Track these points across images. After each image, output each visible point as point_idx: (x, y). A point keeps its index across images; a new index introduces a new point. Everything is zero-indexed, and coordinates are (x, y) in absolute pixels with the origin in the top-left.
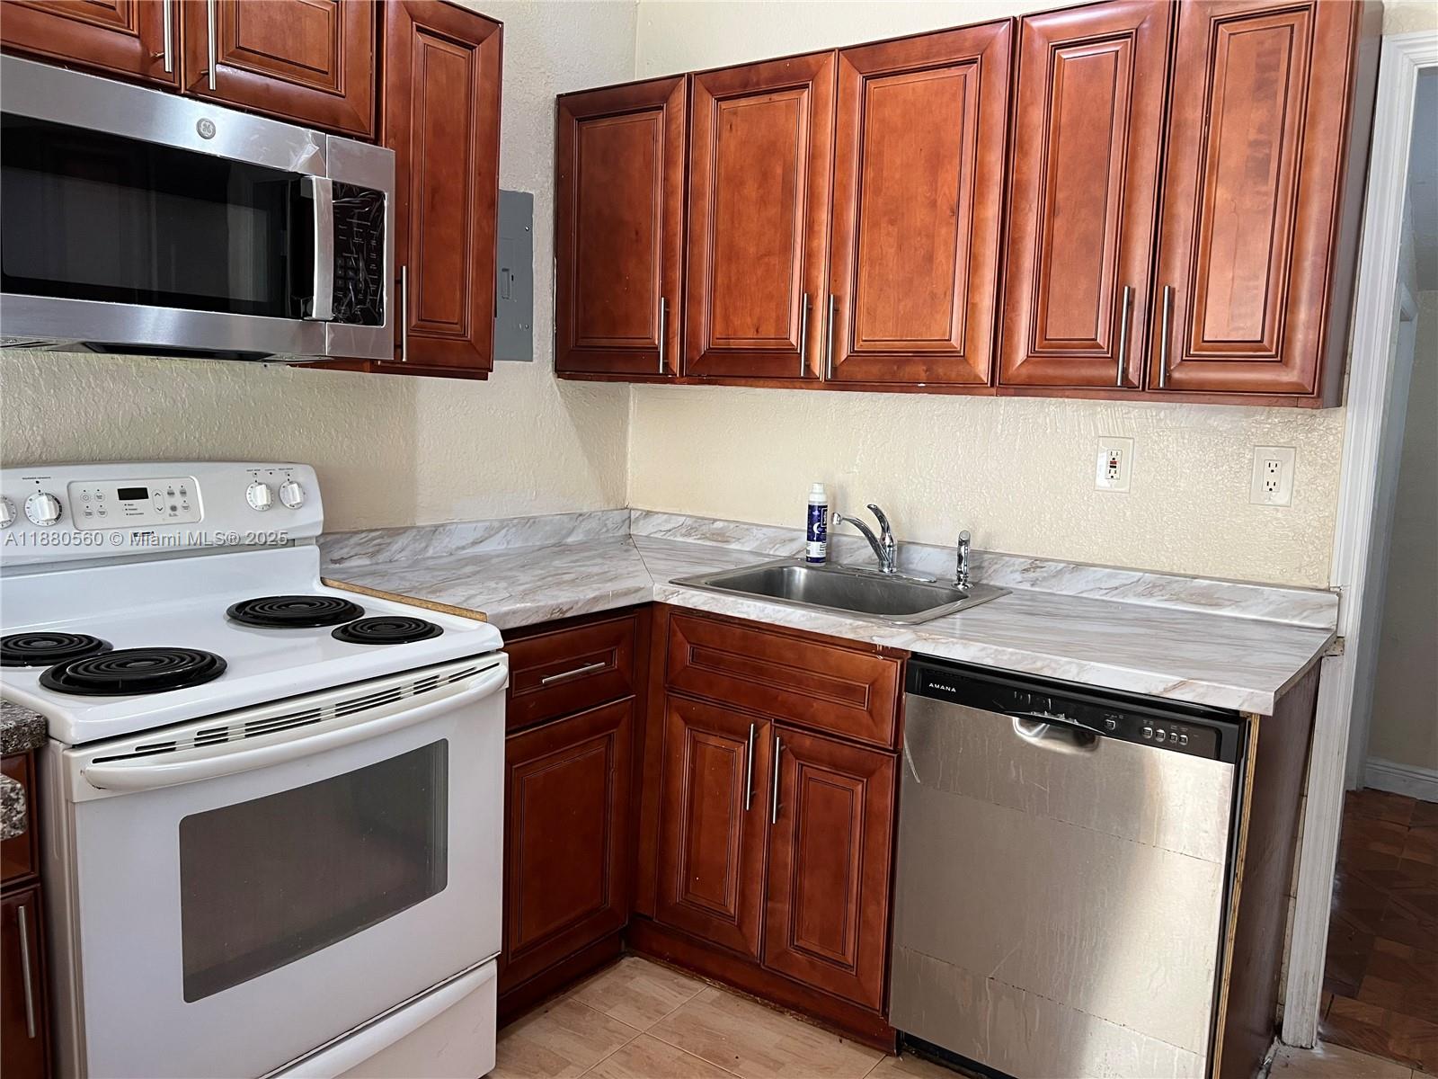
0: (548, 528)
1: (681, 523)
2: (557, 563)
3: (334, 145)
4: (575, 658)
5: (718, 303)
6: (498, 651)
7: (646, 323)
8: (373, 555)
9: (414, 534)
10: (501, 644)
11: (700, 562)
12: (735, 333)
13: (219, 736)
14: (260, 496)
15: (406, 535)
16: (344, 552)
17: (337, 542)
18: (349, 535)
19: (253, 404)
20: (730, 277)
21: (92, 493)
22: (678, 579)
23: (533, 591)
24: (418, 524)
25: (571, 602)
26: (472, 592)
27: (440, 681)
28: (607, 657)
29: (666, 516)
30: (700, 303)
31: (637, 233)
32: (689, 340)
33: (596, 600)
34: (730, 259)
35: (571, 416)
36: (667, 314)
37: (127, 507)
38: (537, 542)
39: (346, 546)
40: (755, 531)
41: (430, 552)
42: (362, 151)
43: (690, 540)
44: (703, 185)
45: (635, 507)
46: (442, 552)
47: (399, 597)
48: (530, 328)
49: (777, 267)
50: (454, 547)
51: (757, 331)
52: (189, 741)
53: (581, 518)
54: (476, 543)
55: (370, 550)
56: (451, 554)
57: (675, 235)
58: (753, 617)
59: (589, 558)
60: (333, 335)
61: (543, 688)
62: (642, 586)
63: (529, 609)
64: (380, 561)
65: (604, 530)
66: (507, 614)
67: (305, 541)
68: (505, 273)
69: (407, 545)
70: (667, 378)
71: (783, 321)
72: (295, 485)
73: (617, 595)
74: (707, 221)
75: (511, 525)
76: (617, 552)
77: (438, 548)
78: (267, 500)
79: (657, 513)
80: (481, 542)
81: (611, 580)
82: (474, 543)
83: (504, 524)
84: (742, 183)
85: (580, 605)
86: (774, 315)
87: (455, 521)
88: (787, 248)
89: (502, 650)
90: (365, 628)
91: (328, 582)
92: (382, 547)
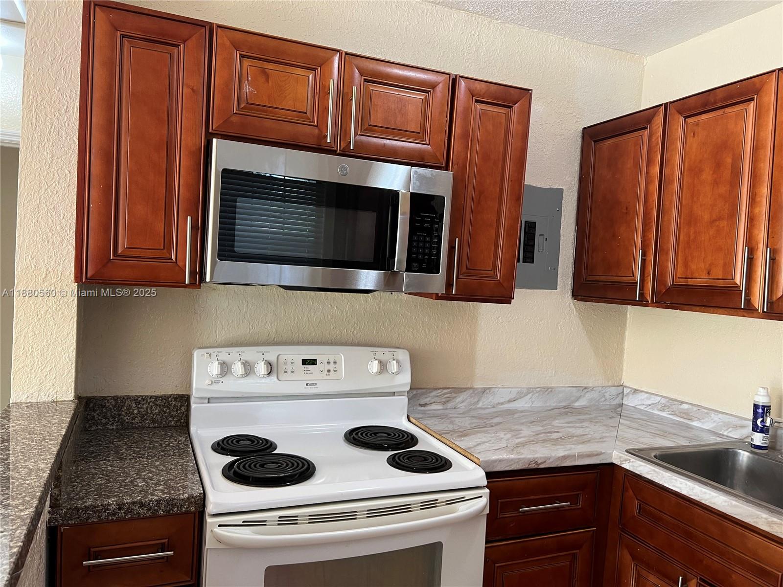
0: (561, 395)
1: (657, 401)
2: (556, 423)
3: (416, 173)
4: (547, 496)
5: (680, 254)
6: (484, 487)
7: (630, 266)
8: (444, 403)
9: (471, 392)
10: (485, 482)
11: (664, 435)
12: (692, 275)
13: (291, 521)
14: (374, 367)
15: (465, 393)
16: (427, 400)
17: (423, 394)
18: (431, 390)
19: (383, 314)
20: (689, 237)
21: (289, 361)
22: (633, 450)
23: (523, 445)
24: (475, 387)
25: (545, 457)
26: (485, 439)
27: (438, 503)
28: (573, 500)
29: (647, 395)
30: (667, 253)
31: (627, 209)
32: (659, 278)
33: (565, 458)
34: (689, 223)
35: (583, 324)
36: (644, 262)
37: (305, 369)
38: (552, 403)
39: (429, 397)
40: (713, 415)
41: (480, 405)
42: (432, 175)
43: (664, 414)
44: (673, 175)
45: (627, 385)
46: (488, 405)
47: (439, 436)
48: (556, 269)
49: (725, 228)
50: (496, 402)
51: (709, 273)
52: (274, 521)
53: (586, 390)
54: (511, 401)
55: (443, 400)
56: (494, 407)
57: (652, 209)
58: (684, 492)
59: (582, 421)
60: (408, 280)
61: (521, 514)
62: (603, 452)
63: (512, 460)
64: (448, 407)
65: (604, 399)
66: (495, 461)
67: (400, 394)
68: (542, 237)
69: (466, 399)
70: (642, 302)
71: (729, 267)
72: (395, 362)
73: (581, 456)
74: (675, 198)
75: (535, 392)
76: (604, 418)
77: (486, 402)
78: (378, 370)
79: (642, 391)
80: (514, 401)
81: (583, 442)
82: (510, 401)
83: (530, 391)
84: (701, 171)
85: (551, 460)
86: (722, 262)
87: (499, 386)
88: (733, 214)
89: (486, 486)
90: (405, 458)
91: (412, 419)
92: (451, 399)
